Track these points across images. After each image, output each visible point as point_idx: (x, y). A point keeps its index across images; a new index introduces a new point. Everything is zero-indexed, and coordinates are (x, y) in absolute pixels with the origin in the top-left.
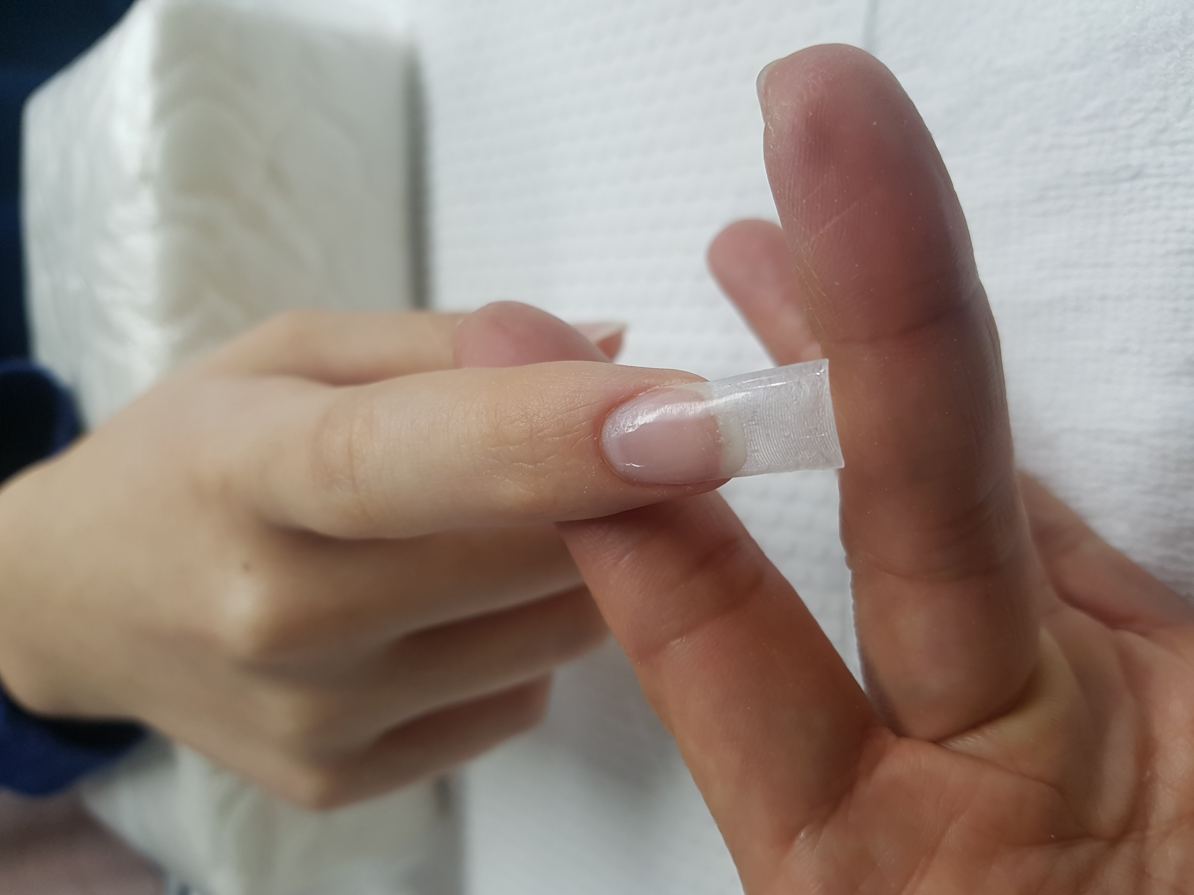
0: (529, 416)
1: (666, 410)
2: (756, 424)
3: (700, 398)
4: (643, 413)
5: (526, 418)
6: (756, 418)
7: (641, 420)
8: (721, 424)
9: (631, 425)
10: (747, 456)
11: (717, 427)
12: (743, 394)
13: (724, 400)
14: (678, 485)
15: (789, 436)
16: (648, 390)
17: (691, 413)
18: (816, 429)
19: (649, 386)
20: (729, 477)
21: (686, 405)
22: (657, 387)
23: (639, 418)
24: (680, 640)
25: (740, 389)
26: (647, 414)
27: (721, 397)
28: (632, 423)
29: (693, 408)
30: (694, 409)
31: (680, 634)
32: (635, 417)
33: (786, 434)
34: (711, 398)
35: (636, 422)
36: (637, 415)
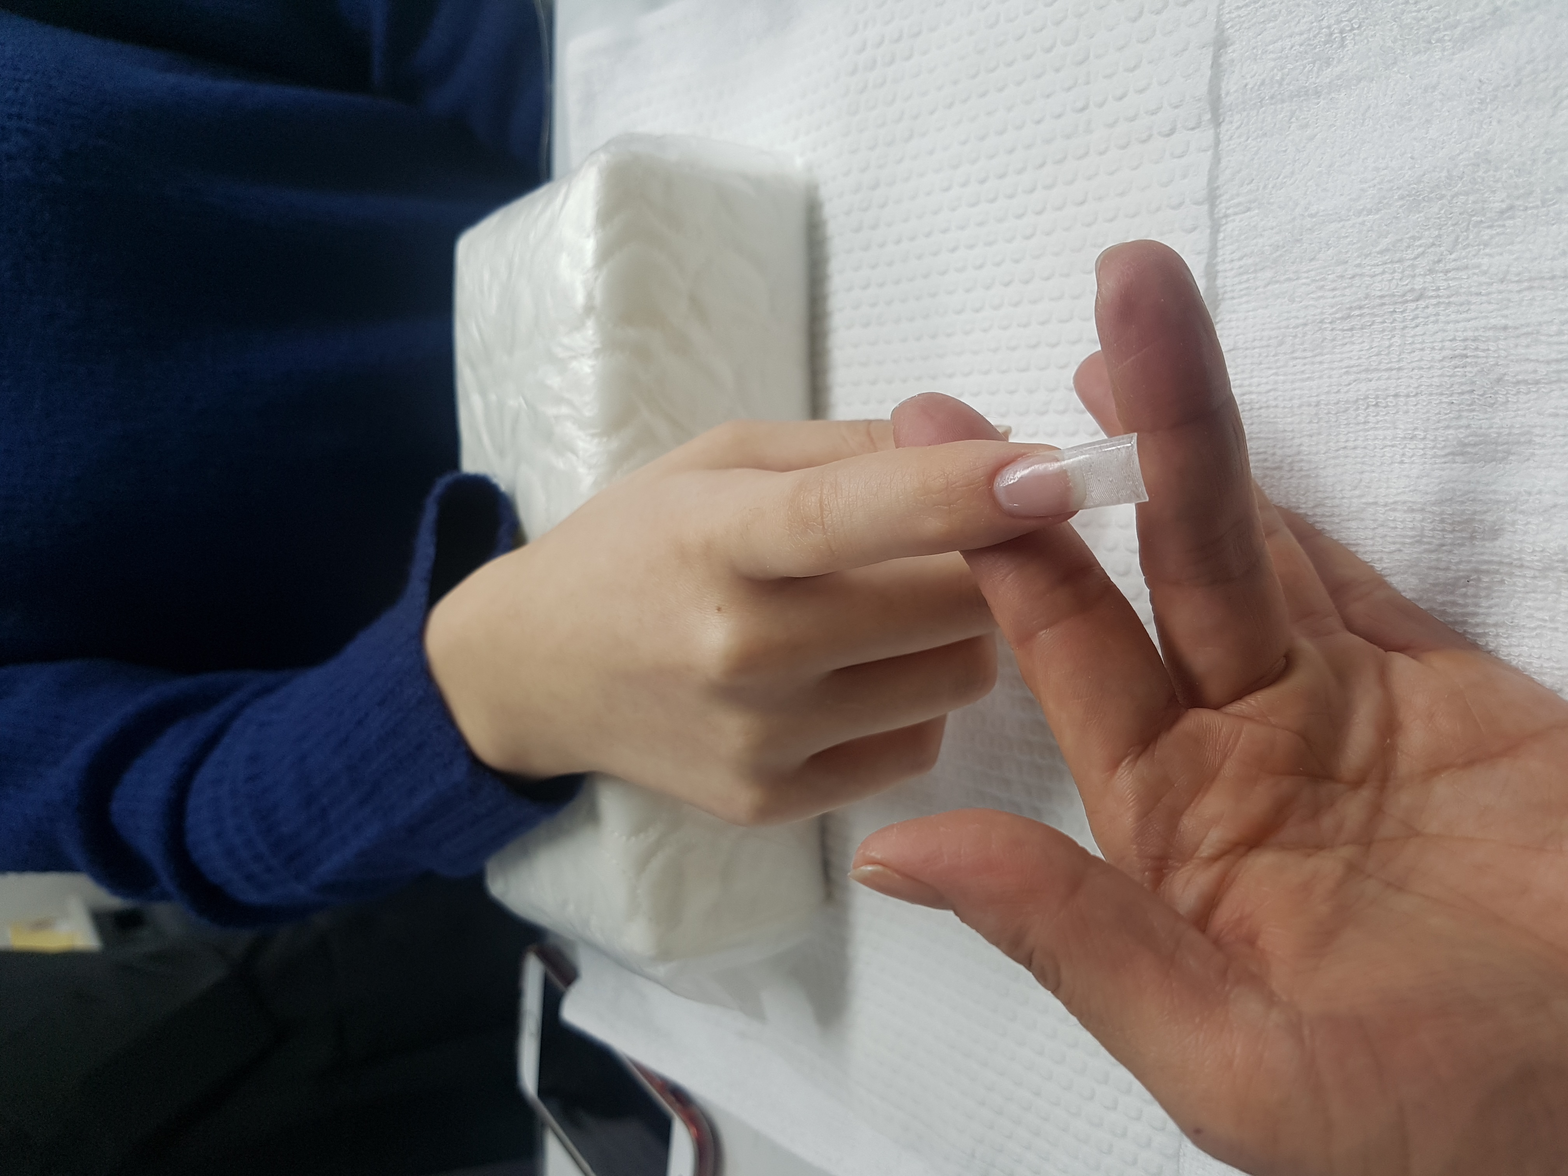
0: (946, 475)
1: (1035, 467)
2: (1092, 474)
3: (1057, 460)
4: (1020, 470)
5: (944, 476)
6: (1091, 470)
7: (1019, 475)
8: (1070, 474)
9: (1012, 478)
10: (1086, 494)
11: (1067, 476)
12: (1084, 456)
13: (1071, 460)
14: (1042, 517)
15: (1112, 480)
16: (1024, 456)
17: (1051, 469)
18: (1129, 475)
19: (1024, 454)
20: (1077, 510)
21: (1048, 465)
22: (1029, 454)
23: (1018, 473)
24: (1045, 631)
25: (1082, 454)
26: (1023, 470)
27: (1069, 459)
28: (1013, 477)
29: (1052, 465)
30: (1054, 466)
31: (1045, 627)
32: (1015, 473)
33: (1111, 479)
34: (1064, 460)
35: (1016, 476)
36: (1017, 471)
